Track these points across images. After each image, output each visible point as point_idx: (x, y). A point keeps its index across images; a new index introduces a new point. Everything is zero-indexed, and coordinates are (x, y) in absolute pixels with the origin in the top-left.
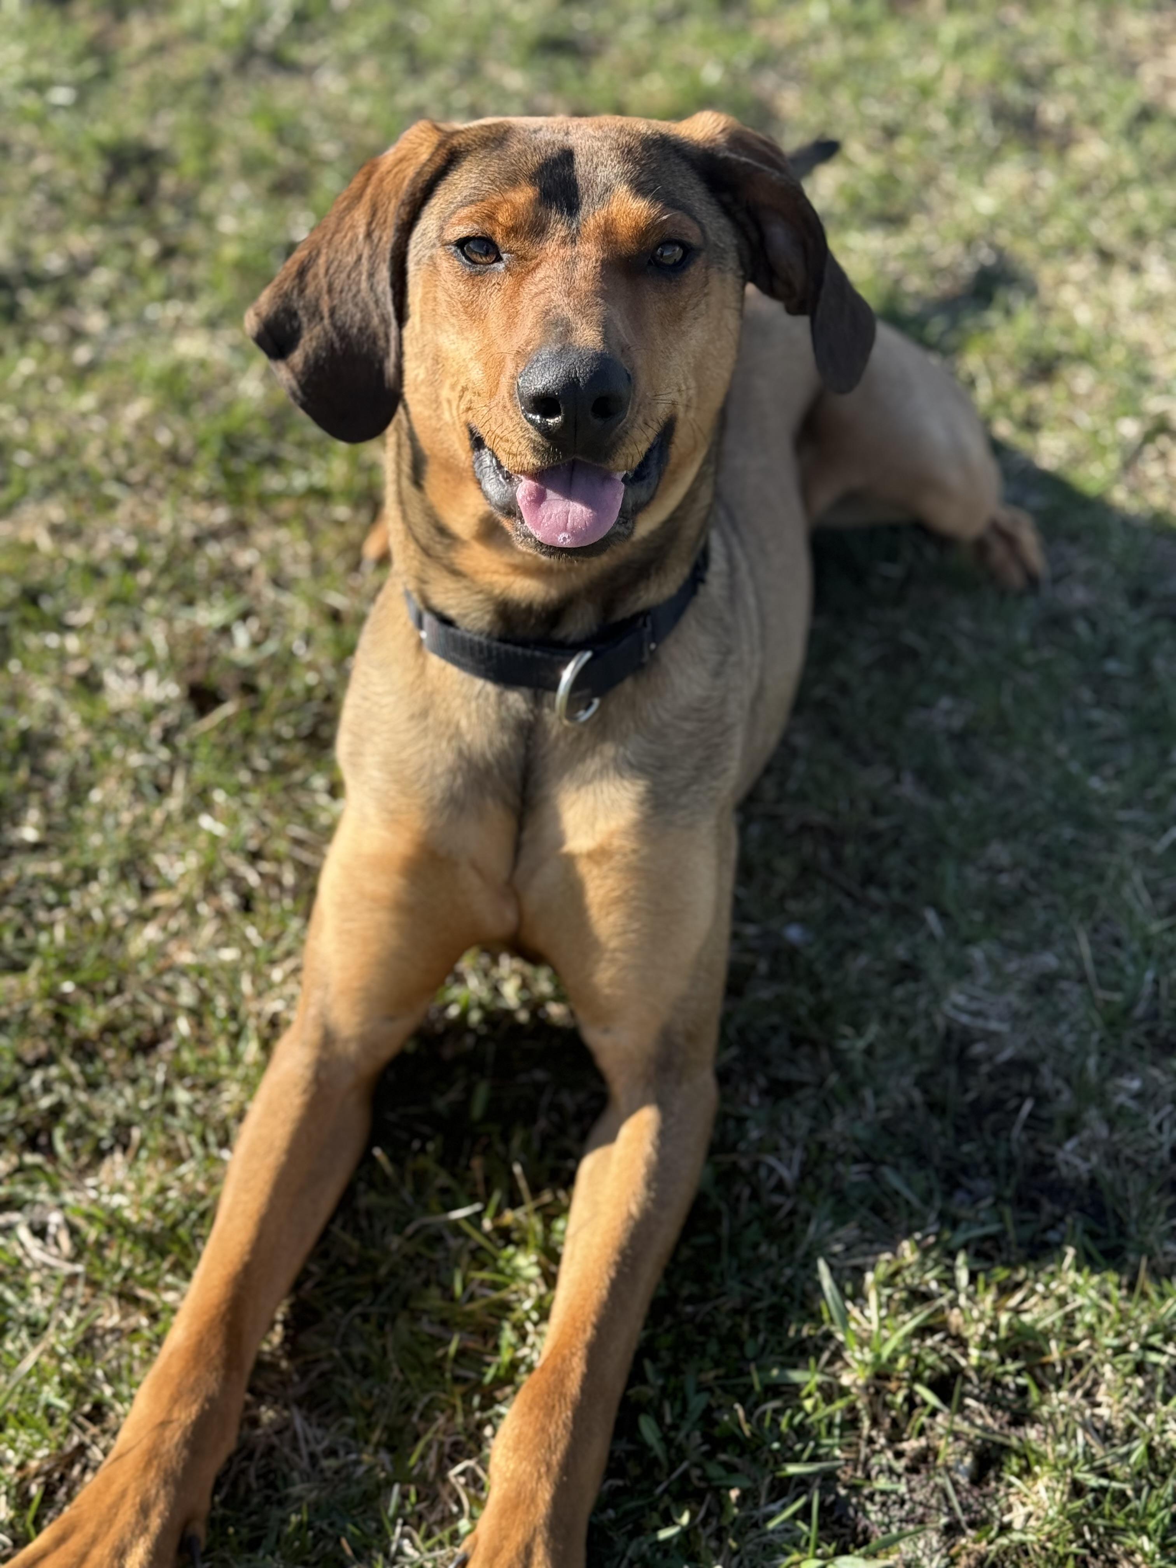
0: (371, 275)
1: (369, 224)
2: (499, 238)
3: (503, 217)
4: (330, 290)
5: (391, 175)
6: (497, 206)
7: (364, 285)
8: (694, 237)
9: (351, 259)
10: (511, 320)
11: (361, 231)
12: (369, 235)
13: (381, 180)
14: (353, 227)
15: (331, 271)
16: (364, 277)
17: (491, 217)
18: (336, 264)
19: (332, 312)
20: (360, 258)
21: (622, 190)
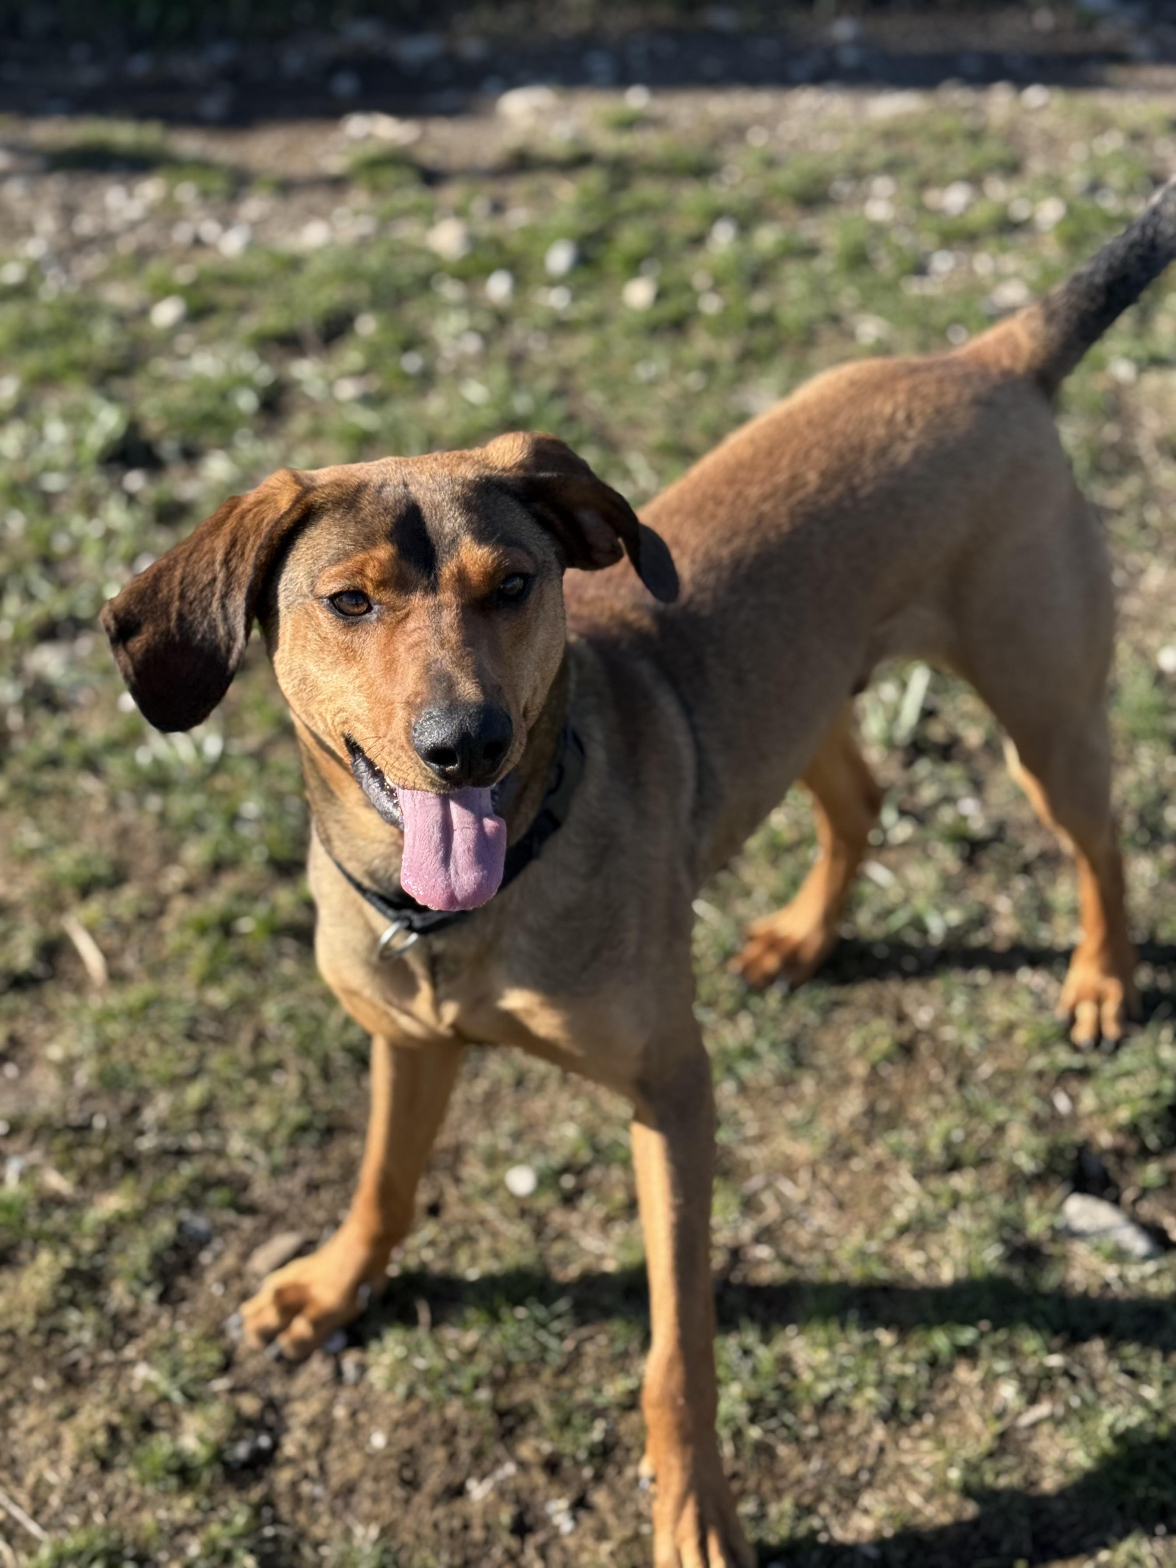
0: (225, 596)
1: (227, 554)
2: (370, 590)
3: (371, 572)
4: (182, 596)
5: (251, 515)
6: (364, 564)
7: (215, 604)
8: (528, 566)
9: (206, 578)
10: (390, 667)
11: (219, 557)
12: (226, 562)
13: (242, 517)
14: (213, 551)
15: (185, 582)
16: (217, 596)
17: (361, 572)
18: (190, 578)
19: (181, 617)
20: (214, 579)
21: (467, 540)
